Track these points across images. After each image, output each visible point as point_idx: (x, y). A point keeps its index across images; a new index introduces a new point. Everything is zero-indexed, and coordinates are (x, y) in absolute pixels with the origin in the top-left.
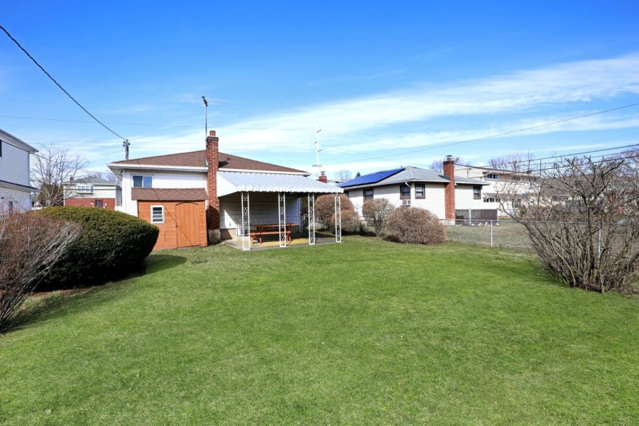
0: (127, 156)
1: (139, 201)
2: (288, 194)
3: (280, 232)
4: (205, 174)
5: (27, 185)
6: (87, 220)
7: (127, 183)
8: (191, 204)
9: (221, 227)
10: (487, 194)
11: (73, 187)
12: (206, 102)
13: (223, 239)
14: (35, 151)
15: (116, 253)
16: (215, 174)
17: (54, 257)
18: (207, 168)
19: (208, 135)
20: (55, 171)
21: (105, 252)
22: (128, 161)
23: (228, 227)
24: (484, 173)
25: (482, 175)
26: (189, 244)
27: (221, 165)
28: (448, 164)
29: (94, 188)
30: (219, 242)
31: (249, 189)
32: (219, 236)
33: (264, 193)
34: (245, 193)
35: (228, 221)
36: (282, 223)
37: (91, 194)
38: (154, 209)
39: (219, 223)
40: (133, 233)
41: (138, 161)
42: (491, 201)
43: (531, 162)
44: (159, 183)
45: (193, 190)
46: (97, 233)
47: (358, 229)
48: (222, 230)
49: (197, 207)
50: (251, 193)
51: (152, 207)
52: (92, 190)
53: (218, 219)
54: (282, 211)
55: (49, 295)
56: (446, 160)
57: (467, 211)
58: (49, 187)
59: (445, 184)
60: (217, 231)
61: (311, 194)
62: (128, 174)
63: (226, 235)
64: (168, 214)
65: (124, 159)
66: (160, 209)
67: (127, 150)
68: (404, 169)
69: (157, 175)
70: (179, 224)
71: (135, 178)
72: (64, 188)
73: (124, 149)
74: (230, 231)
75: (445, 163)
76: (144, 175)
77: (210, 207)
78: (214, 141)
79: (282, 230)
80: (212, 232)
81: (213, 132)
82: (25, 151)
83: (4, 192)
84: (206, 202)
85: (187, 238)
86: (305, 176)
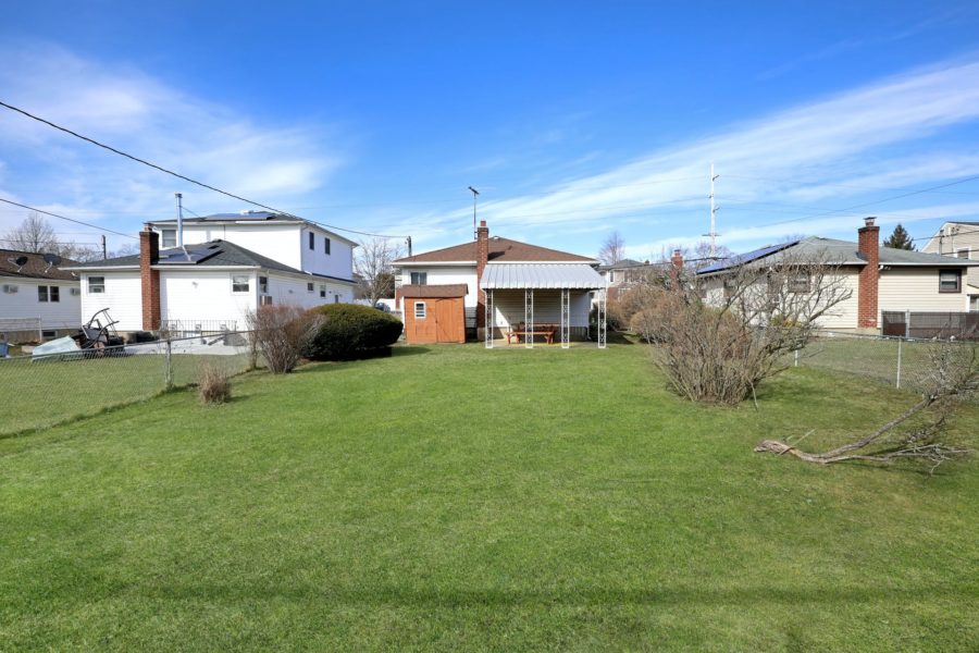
1: (407, 297)
3: (526, 333)
4: (473, 267)
7: (406, 280)
8: (449, 301)
9: (491, 326)
12: (475, 191)
13: (492, 337)
14: (357, 245)
15: (361, 338)
16: (484, 267)
18: (475, 262)
19: (478, 225)
21: (350, 336)
23: (499, 325)
26: (447, 340)
27: (492, 257)
28: (868, 233)
32: (487, 335)
33: (508, 289)
35: (499, 319)
36: (530, 323)
38: (418, 305)
39: (487, 321)
41: (416, 258)
44: (432, 279)
48: (491, 329)
49: (456, 304)
51: (416, 303)
53: (488, 317)
56: (864, 225)
57: (903, 314)
59: (859, 268)
62: (407, 271)
64: (429, 310)
66: (423, 305)
67: (410, 246)
68: (795, 244)
69: (432, 271)
70: (439, 320)
71: (412, 275)
73: (407, 244)
74: (500, 330)
75: (862, 231)
76: (420, 271)
77: (478, 304)
78: (483, 231)
79: (529, 330)
80: (478, 329)
81: (483, 223)
82: (348, 247)
83: (330, 287)
84: (467, 298)
85: (445, 334)
86: (593, 266)
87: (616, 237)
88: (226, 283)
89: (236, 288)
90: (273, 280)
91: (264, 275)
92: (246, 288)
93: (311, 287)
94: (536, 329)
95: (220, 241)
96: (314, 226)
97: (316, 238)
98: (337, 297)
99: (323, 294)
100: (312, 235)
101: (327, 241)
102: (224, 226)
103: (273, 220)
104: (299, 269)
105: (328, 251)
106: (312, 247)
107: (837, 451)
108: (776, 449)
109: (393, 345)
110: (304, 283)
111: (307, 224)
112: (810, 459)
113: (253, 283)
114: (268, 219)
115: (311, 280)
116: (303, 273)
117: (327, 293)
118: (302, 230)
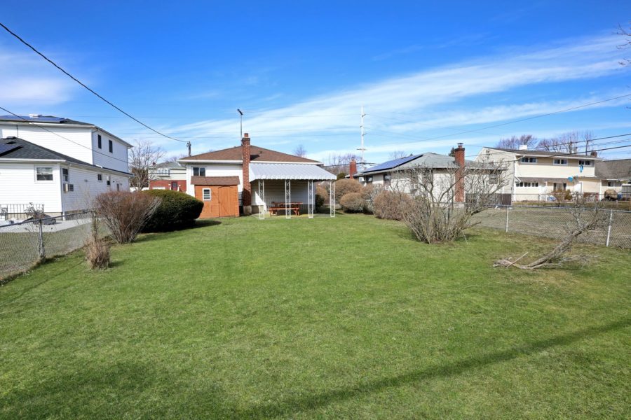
0: (190, 153)
1: (196, 185)
2: (293, 181)
3: (286, 209)
4: (241, 165)
5: (126, 172)
6: (165, 196)
7: (190, 173)
8: (228, 188)
9: (253, 204)
10: (520, 178)
11: (155, 172)
12: (241, 112)
13: (254, 212)
14: (131, 146)
15: (179, 214)
16: (248, 165)
17: (151, 212)
18: (242, 161)
19: (243, 136)
20: (143, 159)
21: (173, 214)
22: (190, 157)
23: (257, 204)
24: (517, 157)
25: (515, 159)
26: (227, 214)
27: (253, 158)
28: (458, 152)
29: (171, 172)
30: (250, 214)
31: (263, 177)
32: (251, 211)
33: (274, 180)
34: (261, 181)
35: (259, 200)
36: (288, 202)
37: (169, 176)
38: (205, 191)
39: (250, 201)
40: (187, 204)
41: (196, 157)
42: (526, 185)
43: (590, 143)
44: (210, 173)
45: (230, 177)
46: (170, 203)
47: (361, 209)
48: (253, 207)
49: (232, 190)
50: (265, 180)
51: (203, 189)
52: (169, 174)
53: (250, 198)
54: (288, 193)
55: (148, 234)
56: (456, 147)
58: (139, 171)
60: (250, 207)
61: (311, 181)
62: (190, 167)
63: (255, 210)
64: (213, 194)
65: (188, 155)
66: (208, 191)
67: (190, 149)
68: (421, 156)
69: (208, 167)
70: (221, 201)
71: (194, 169)
72: (149, 172)
73: (188, 148)
74: (259, 207)
75: (454, 150)
76: (200, 167)
77: (244, 189)
78: (246, 140)
79: (288, 207)
80: (244, 207)
81: (246, 135)
82: (125, 148)
83: (114, 178)
84: (239, 186)
85: (226, 211)
86: (318, 165)
87: (301, 149)
88: (31, 173)
89: (40, 177)
90: (72, 172)
91: (66, 167)
92: (49, 177)
93: (100, 178)
94: (293, 206)
95: (14, 138)
96: (102, 130)
97: (103, 140)
98: (118, 185)
99: (109, 183)
100: (100, 137)
101: (111, 143)
102: (17, 126)
103: (65, 124)
104: (91, 163)
105: (111, 150)
106: (100, 146)
107: (536, 262)
108: (505, 264)
109: (198, 219)
110: (95, 175)
111: (97, 129)
112: (524, 267)
113: (56, 174)
114: (61, 122)
115: (100, 172)
116: (94, 166)
117: (111, 183)
118: (92, 133)
